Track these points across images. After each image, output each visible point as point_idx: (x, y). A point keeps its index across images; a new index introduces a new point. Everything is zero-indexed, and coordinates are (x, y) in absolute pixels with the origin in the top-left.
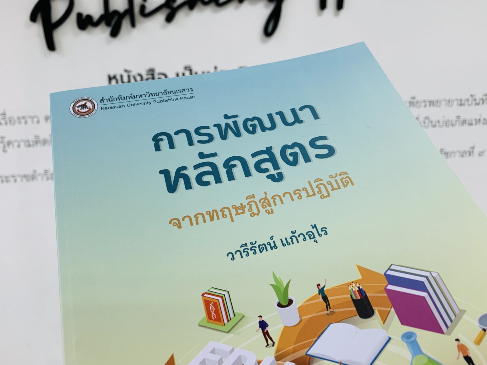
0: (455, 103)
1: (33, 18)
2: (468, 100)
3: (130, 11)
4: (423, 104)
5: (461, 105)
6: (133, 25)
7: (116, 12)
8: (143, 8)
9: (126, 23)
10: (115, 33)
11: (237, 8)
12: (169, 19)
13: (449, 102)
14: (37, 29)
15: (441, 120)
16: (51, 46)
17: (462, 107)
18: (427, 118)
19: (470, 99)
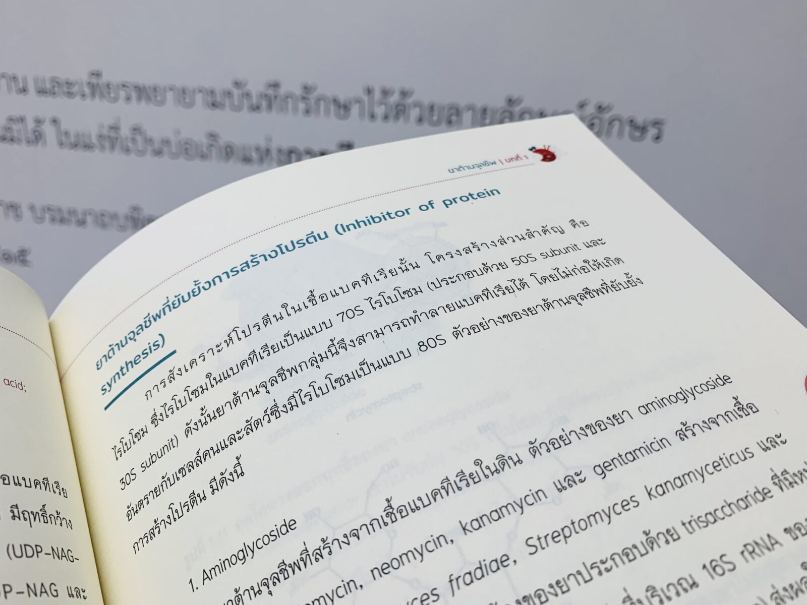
0: (199, 98)
2: (229, 94)
4: (122, 94)
5: (214, 105)
13: (184, 96)
15: (173, 138)
17: (218, 112)
18: (136, 130)
19: (236, 92)
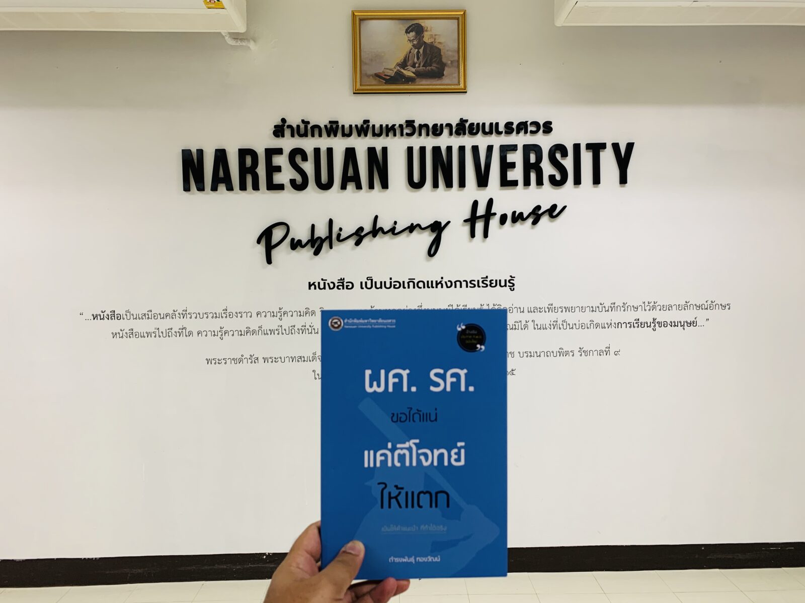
0: (588, 309)
1: (259, 242)
2: (598, 307)
3: (330, 237)
4: (560, 310)
5: (593, 311)
6: (331, 247)
7: (319, 238)
8: (339, 235)
9: (326, 246)
10: (316, 253)
11: (408, 236)
12: (358, 243)
13: (582, 309)
14: (261, 249)
15: (577, 323)
16: (269, 261)
17: (594, 313)
18: (564, 321)
19: (600, 306)
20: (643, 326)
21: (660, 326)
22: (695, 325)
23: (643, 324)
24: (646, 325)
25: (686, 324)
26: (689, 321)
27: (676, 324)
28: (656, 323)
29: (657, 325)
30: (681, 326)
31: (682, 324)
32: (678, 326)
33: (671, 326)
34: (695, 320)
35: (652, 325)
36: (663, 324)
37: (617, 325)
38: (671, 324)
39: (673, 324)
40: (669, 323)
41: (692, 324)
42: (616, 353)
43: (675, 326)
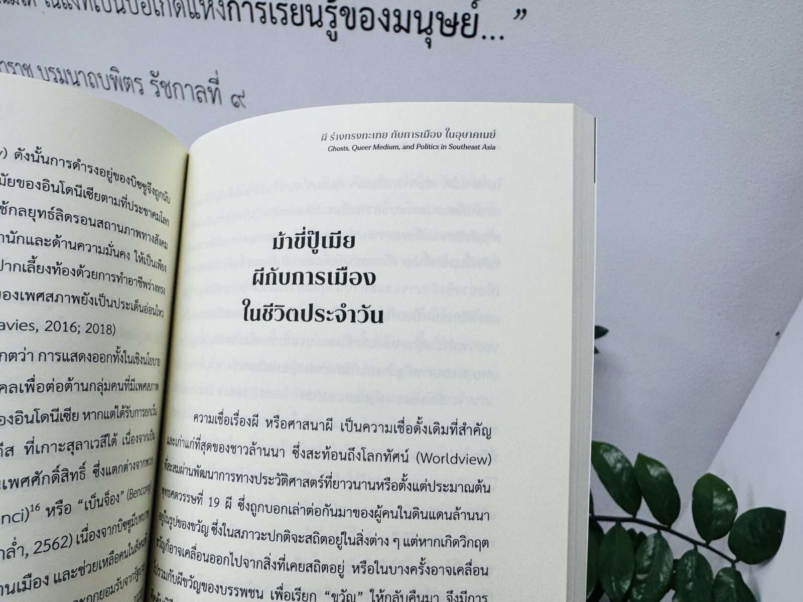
20: (298, 19)
21: (351, 24)
22: (469, 30)
23: (298, 11)
24: (307, 15)
25: (436, 24)
26: (449, 15)
27: (404, 23)
28: (337, 12)
29: (341, 20)
30: (420, 32)
31: (425, 24)
32: (407, 31)
33: (387, 28)
34: (472, 13)
35: (327, 18)
36: (358, 16)
37: (227, 9)
38: (384, 20)
39: (393, 21)
40: (378, 14)
41: (459, 28)
42: (236, 99)
43: (399, 27)
